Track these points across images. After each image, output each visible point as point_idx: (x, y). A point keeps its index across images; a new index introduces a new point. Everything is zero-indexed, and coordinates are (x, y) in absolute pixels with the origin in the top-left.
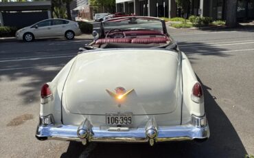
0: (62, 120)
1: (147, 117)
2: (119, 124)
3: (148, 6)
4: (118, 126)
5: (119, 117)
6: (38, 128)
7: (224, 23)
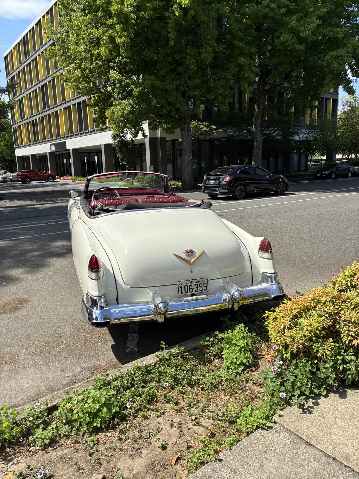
0: (117, 300)
1: (221, 280)
2: (194, 292)
3: (71, 160)
4: (193, 295)
5: (193, 285)
6: (90, 314)
7: (180, 184)
